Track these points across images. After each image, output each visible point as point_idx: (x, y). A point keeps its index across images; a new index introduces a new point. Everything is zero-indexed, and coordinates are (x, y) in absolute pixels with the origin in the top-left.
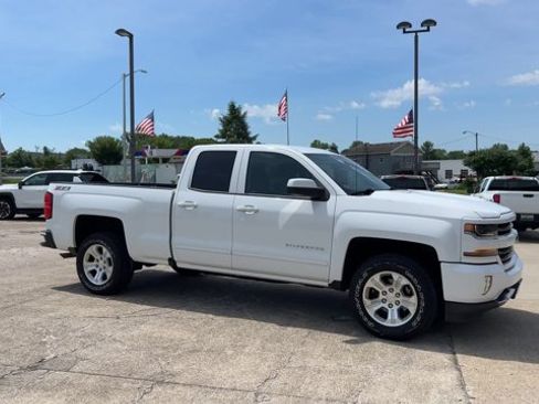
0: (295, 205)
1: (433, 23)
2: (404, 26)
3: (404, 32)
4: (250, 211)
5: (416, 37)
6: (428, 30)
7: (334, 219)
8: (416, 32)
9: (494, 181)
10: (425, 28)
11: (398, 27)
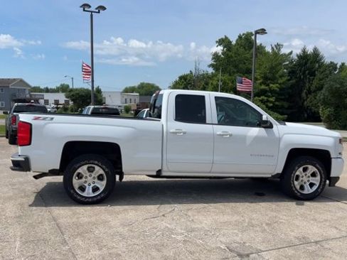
0: (255, 131)
1: (104, 8)
2: (85, 6)
3: (84, 10)
4: (227, 135)
5: (92, 16)
6: (99, 12)
7: (280, 139)
8: (92, 12)
9: (94, 109)
10: (97, 11)
11: (81, 7)
